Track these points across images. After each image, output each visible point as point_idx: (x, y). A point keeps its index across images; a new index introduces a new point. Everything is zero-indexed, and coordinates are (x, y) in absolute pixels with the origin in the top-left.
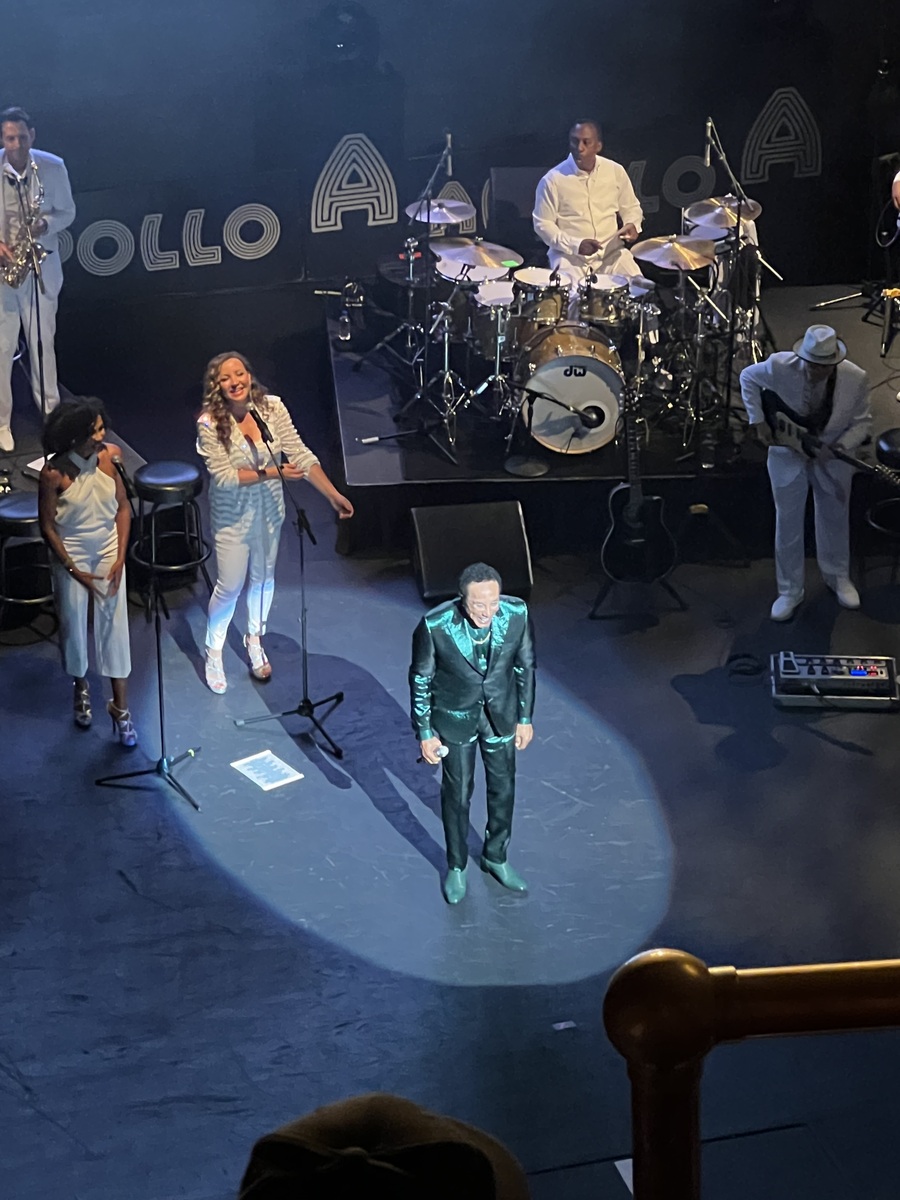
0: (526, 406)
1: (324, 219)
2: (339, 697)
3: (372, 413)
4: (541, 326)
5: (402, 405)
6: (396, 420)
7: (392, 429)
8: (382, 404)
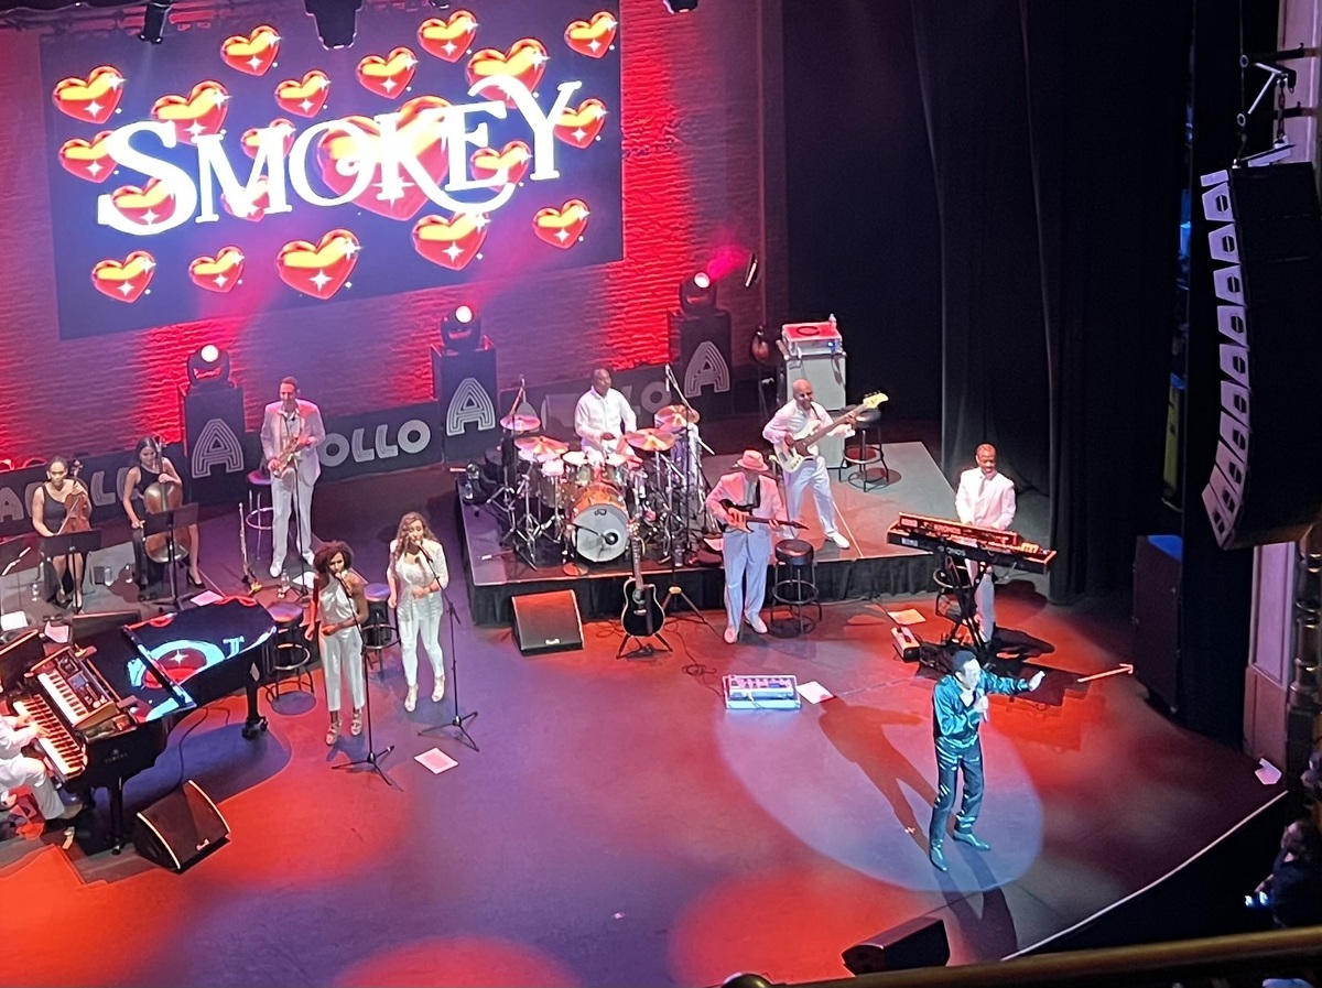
0: (574, 533)
1: (454, 428)
2: (476, 714)
3: (485, 540)
4: (579, 486)
5: (503, 535)
6: (501, 544)
7: (499, 551)
8: (492, 535)
